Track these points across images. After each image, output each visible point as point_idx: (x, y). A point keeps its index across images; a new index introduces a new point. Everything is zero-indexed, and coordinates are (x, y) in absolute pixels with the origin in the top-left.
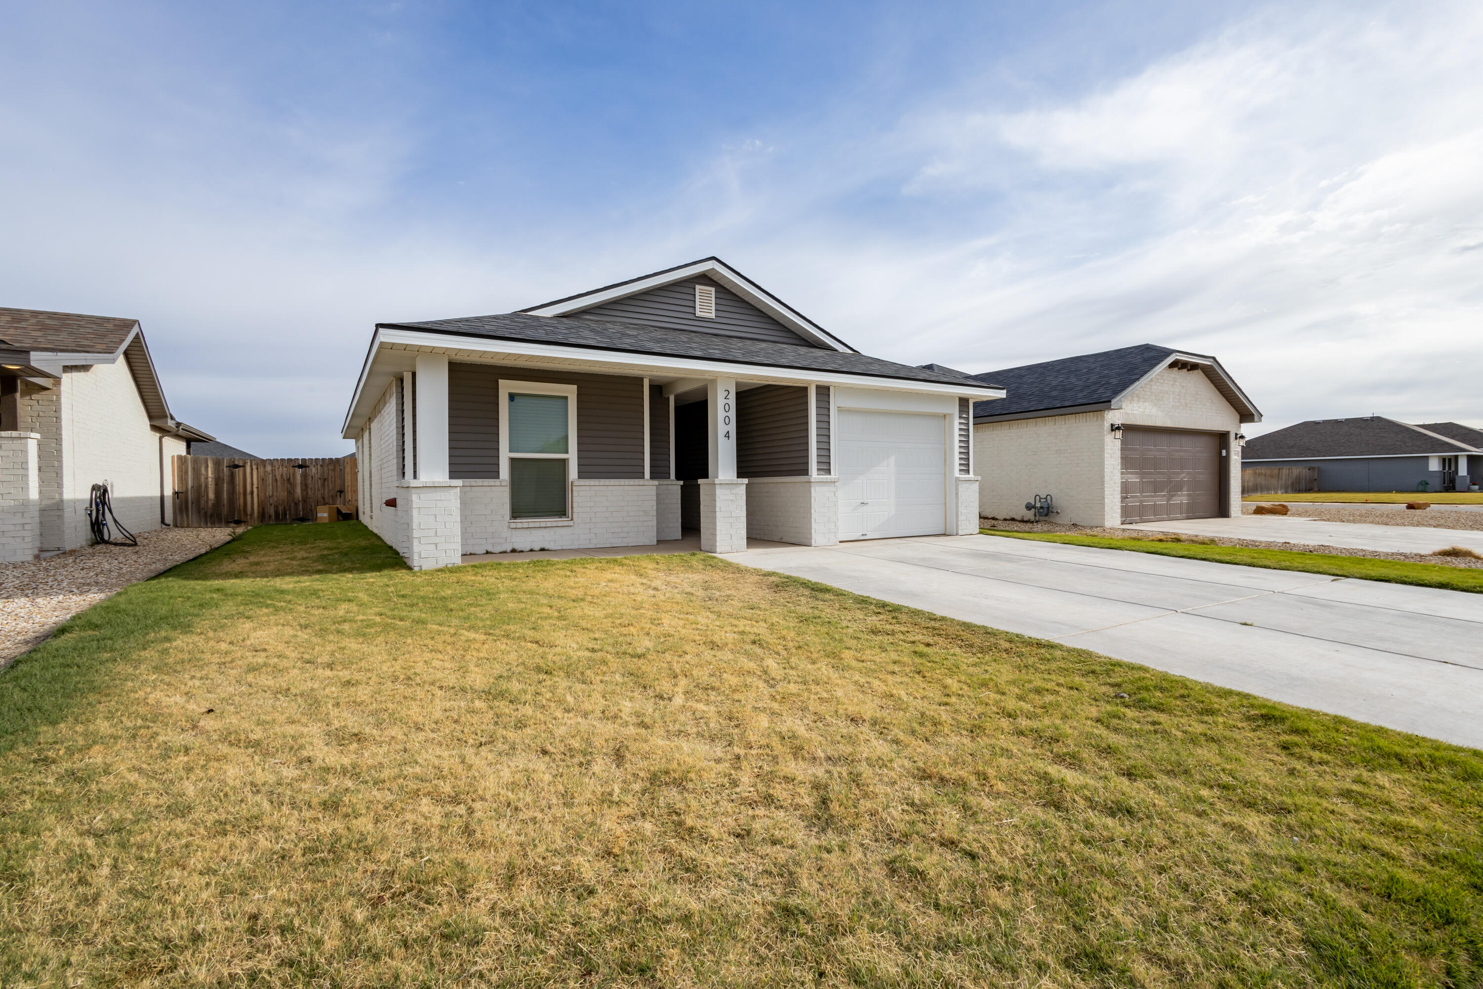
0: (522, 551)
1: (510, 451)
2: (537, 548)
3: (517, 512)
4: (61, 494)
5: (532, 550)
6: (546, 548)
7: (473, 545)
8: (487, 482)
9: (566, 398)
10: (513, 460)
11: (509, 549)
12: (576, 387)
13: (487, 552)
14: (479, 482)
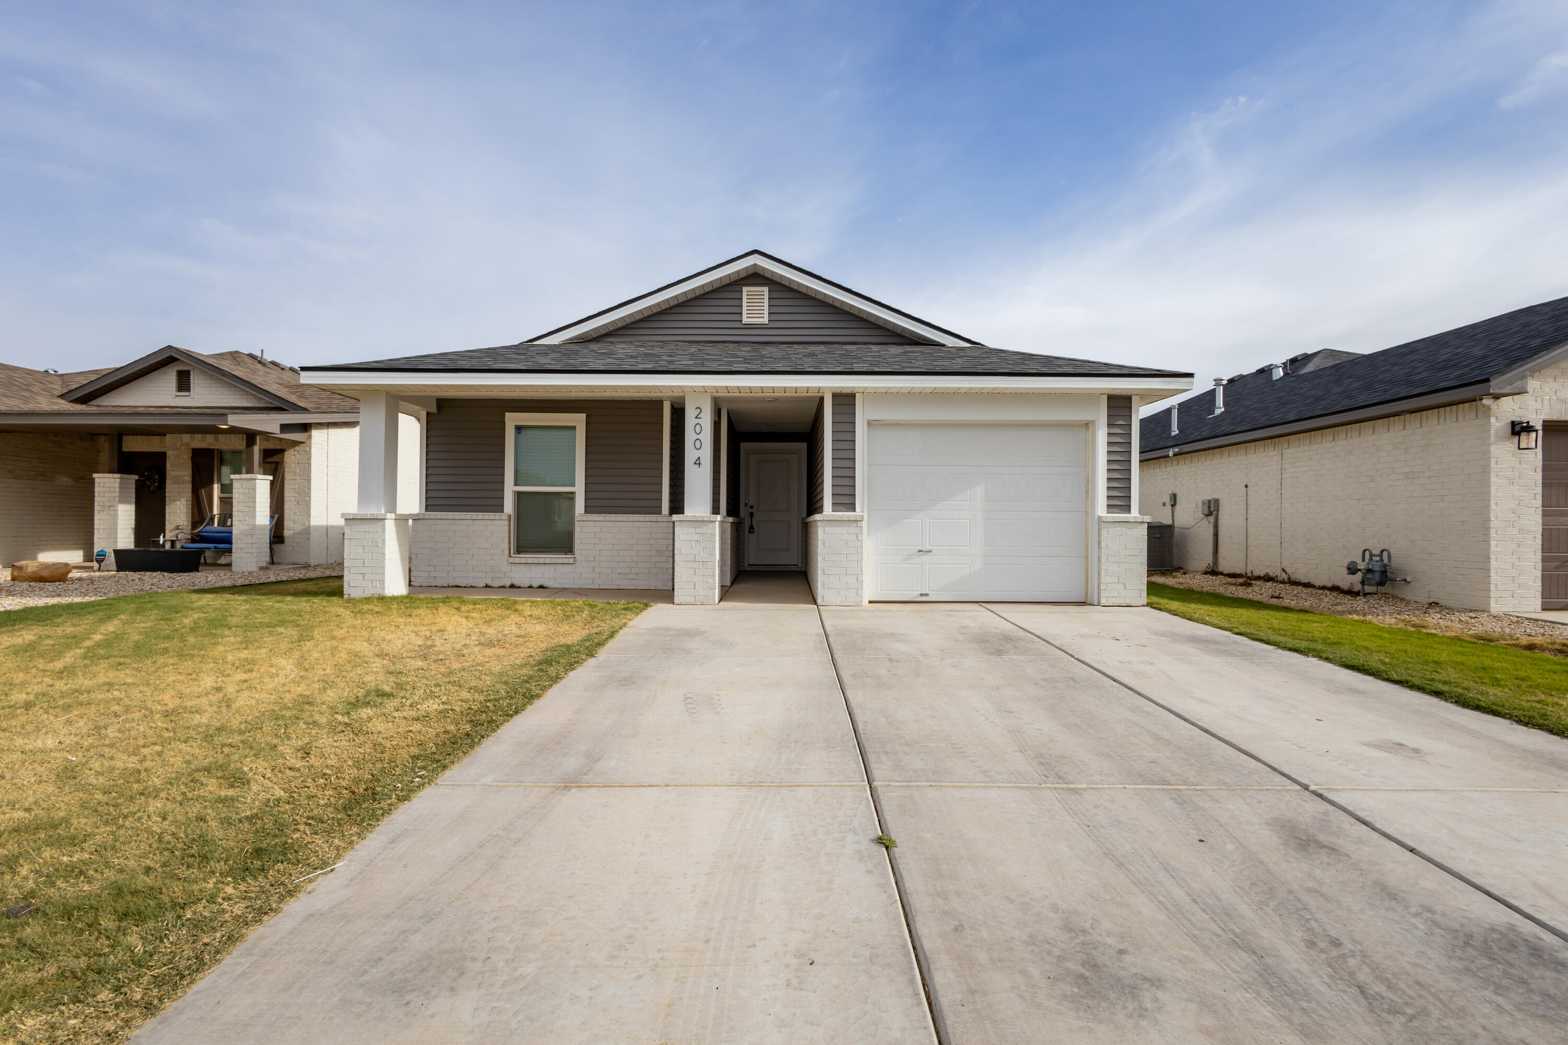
0: (519, 587)
1: (516, 485)
2: (536, 584)
3: (522, 547)
4: (309, 522)
5: (530, 587)
6: (546, 584)
7: (474, 578)
8: (491, 515)
9: (574, 428)
10: (519, 495)
11: (508, 584)
12: (585, 415)
13: (487, 586)
14: (480, 515)
